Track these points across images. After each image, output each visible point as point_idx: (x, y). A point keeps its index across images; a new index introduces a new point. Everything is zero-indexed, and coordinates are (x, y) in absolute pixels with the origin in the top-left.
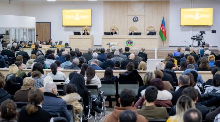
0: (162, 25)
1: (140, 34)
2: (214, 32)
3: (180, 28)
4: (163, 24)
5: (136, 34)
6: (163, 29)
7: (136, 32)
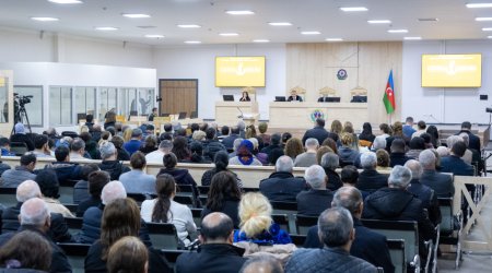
0: (388, 86)
1: (338, 100)
2: (484, 97)
3: (421, 91)
4: (390, 83)
5: (330, 100)
6: (389, 91)
7: (330, 96)
